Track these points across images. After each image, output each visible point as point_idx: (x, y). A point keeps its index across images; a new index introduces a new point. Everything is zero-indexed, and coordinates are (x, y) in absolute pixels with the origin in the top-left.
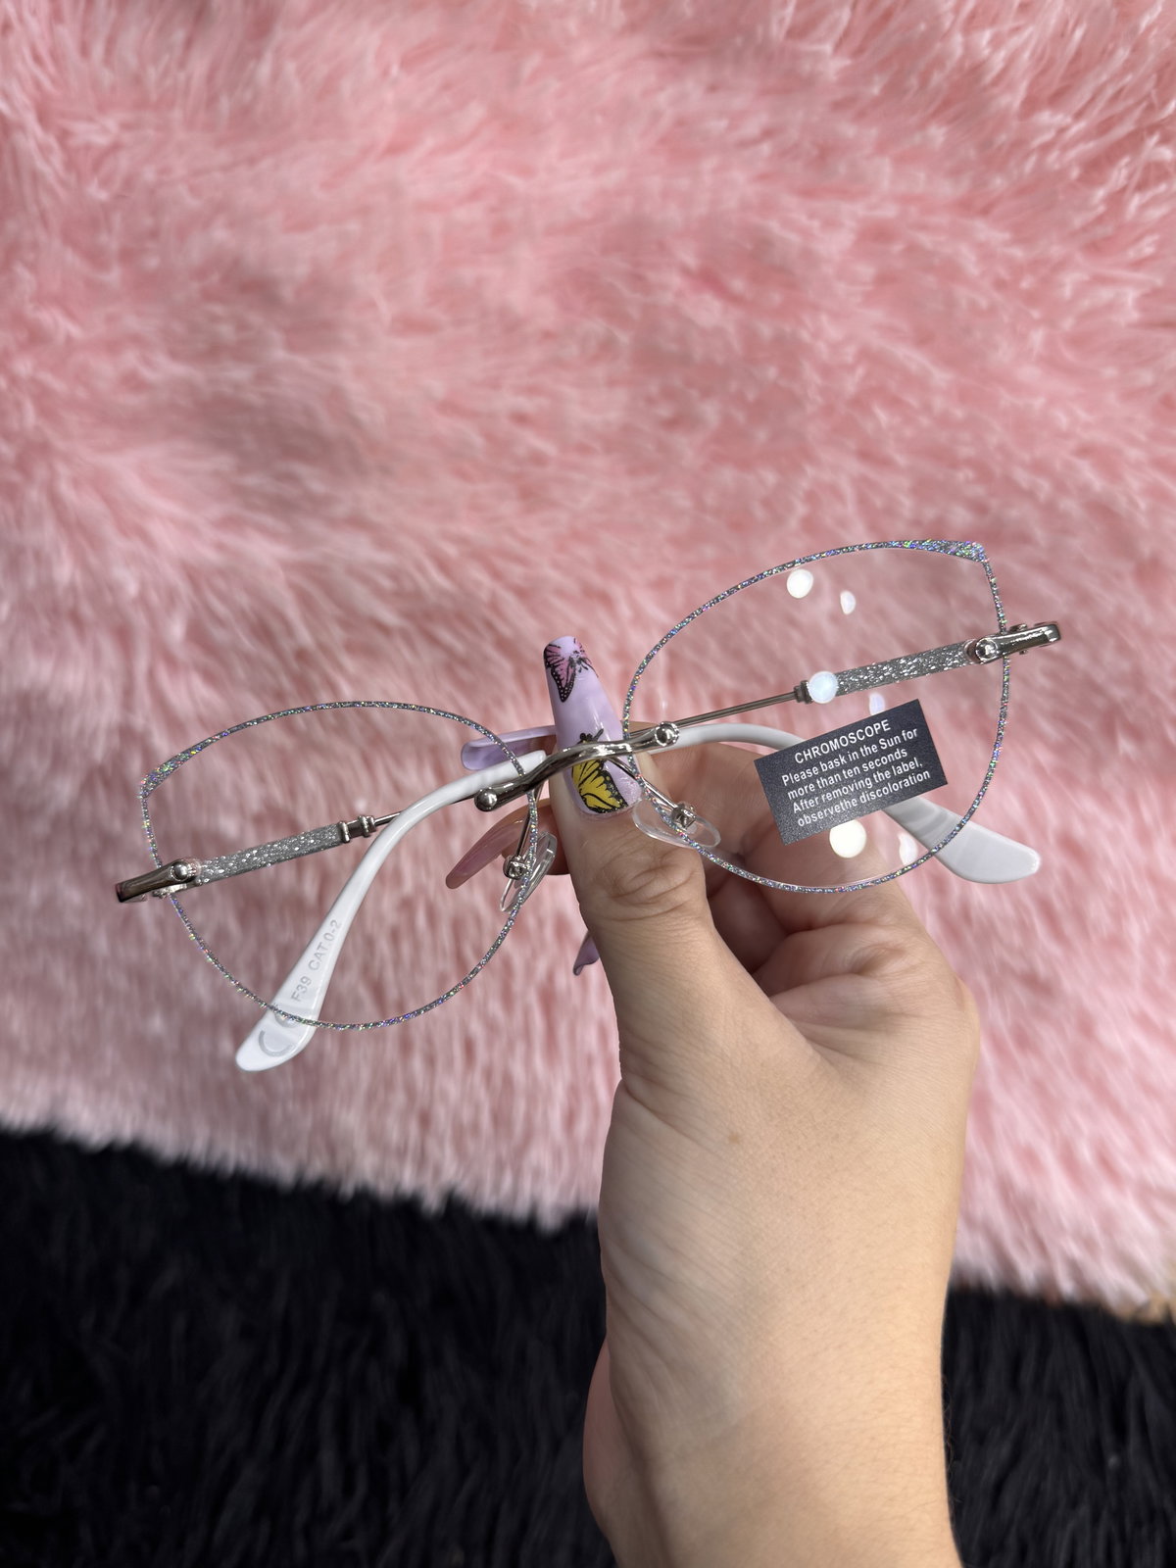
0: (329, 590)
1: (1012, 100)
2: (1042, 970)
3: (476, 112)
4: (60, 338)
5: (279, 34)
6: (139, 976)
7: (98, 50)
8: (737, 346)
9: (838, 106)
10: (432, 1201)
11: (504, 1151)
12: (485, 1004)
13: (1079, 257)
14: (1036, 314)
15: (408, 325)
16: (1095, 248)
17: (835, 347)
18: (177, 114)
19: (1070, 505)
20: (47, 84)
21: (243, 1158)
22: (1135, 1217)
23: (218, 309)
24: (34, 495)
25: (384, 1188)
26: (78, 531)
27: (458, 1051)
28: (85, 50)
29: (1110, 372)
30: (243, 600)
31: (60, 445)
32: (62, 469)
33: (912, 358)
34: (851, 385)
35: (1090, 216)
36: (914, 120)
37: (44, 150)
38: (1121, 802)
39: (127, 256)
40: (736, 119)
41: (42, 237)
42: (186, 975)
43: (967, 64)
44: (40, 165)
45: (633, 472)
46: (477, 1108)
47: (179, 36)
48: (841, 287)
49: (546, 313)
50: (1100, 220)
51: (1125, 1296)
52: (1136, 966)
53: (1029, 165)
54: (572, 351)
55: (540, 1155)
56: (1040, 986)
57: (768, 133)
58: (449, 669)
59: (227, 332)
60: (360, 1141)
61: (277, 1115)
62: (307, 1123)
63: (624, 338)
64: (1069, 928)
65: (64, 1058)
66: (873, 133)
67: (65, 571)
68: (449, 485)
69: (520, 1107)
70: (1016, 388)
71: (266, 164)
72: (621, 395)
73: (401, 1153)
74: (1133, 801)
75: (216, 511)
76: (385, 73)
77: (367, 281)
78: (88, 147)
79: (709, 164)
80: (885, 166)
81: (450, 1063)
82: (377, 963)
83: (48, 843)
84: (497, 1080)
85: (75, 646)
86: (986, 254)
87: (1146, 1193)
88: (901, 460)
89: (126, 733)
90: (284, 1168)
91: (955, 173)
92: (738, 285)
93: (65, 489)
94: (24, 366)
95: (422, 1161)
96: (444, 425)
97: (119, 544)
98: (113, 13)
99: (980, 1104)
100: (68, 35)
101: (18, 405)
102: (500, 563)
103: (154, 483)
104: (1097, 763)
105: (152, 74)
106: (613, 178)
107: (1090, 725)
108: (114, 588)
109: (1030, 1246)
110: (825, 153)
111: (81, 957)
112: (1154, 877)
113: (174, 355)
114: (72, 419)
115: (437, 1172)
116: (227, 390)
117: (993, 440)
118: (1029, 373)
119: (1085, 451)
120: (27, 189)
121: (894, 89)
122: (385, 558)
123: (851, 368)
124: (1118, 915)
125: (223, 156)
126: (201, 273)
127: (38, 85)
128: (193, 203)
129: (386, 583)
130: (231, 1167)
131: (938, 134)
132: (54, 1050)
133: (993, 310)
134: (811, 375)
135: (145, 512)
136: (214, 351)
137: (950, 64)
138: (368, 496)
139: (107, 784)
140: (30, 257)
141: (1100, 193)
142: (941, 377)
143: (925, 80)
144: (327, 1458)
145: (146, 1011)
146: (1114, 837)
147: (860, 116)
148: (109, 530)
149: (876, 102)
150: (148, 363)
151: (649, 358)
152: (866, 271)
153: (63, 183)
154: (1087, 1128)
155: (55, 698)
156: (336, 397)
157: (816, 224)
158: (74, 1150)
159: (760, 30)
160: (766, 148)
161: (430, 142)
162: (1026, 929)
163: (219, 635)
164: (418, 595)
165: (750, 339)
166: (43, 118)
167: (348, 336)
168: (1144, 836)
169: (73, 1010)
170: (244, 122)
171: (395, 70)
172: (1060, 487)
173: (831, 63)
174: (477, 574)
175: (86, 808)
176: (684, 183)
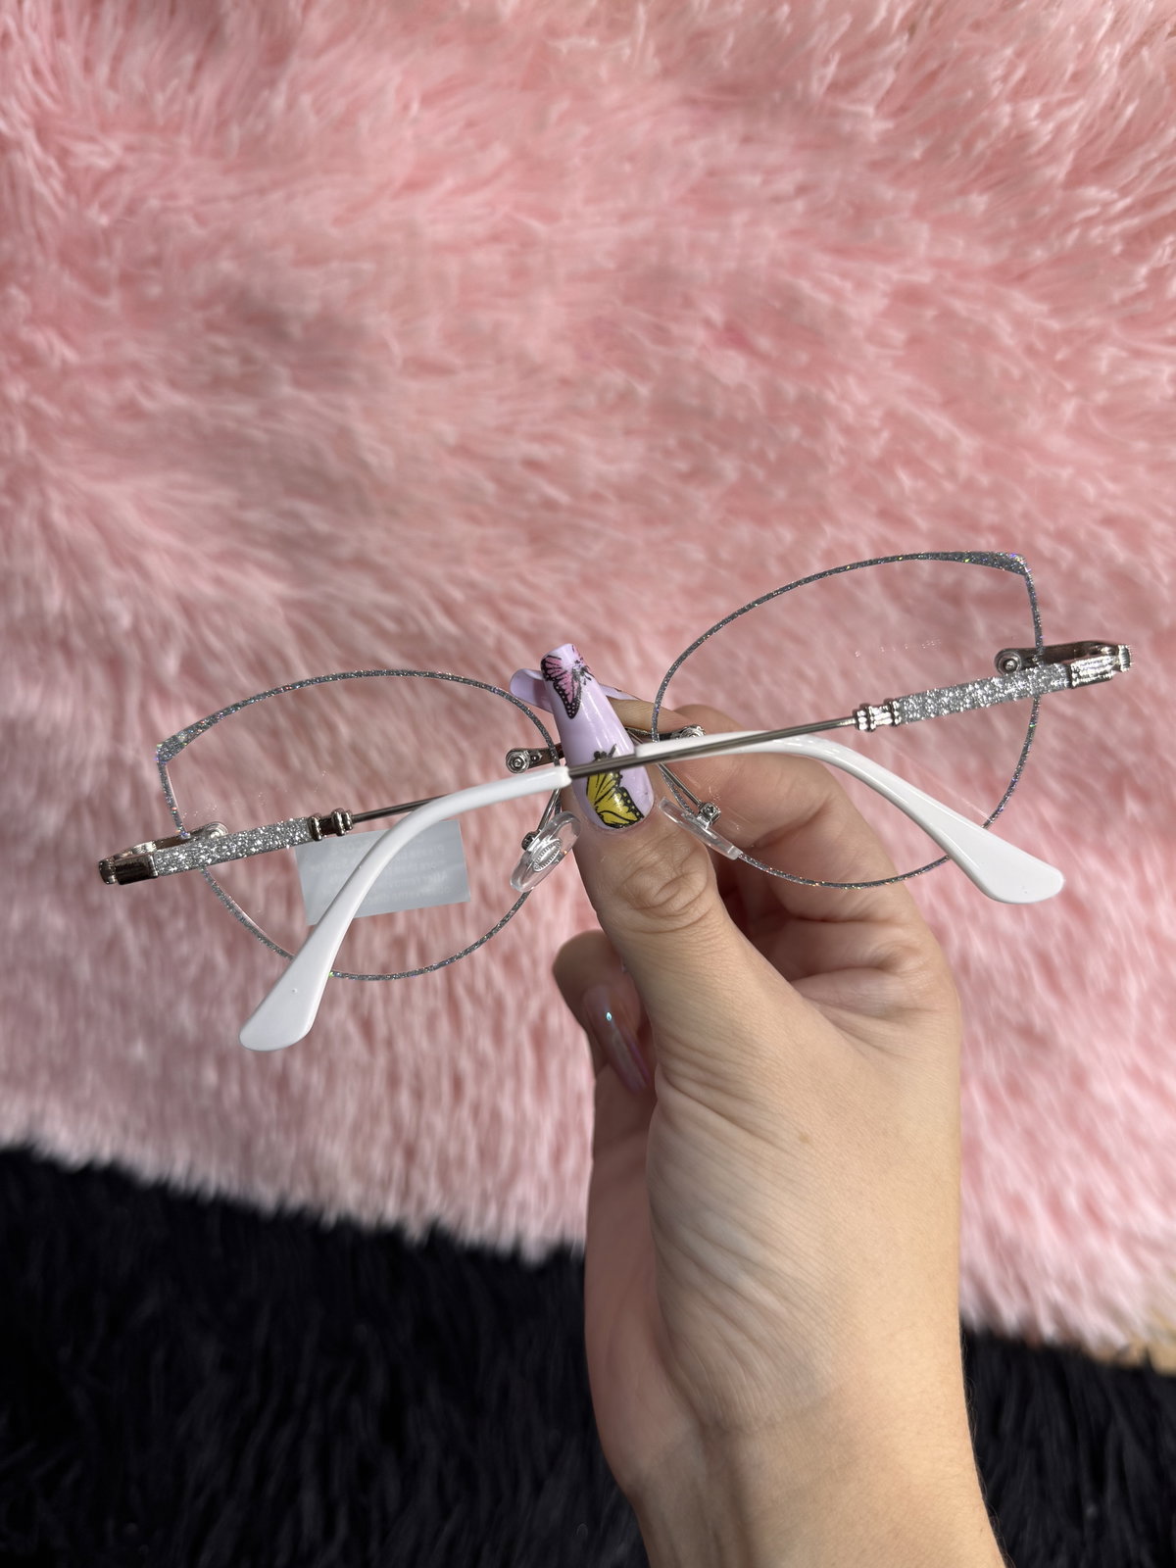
0: (330, 630)
1: (1059, 171)
2: (1038, 1022)
3: (500, 153)
4: (56, 363)
5: (295, 64)
6: (122, 1003)
7: (103, 71)
8: (760, 403)
9: (875, 166)
10: (415, 1231)
11: (490, 1185)
12: (476, 1041)
13: (1116, 331)
14: (1069, 386)
15: (423, 367)
16: (1132, 321)
17: (861, 411)
18: (184, 141)
19: (1092, 575)
20: (47, 102)
21: (224, 1184)
22: (1119, 1265)
23: (221, 341)
24: (25, 522)
25: (367, 1218)
26: (71, 561)
27: (446, 1086)
28: (88, 66)
29: (1141, 446)
30: (241, 636)
31: (52, 469)
32: (54, 495)
33: (940, 423)
34: (875, 448)
35: (1130, 291)
36: (954, 185)
37: (45, 172)
38: (1124, 859)
39: (127, 280)
40: (771, 173)
41: (39, 260)
42: (171, 1005)
43: (1014, 134)
44: (40, 187)
45: (648, 521)
46: (464, 1143)
47: (189, 60)
48: (871, 350)
49: (565, 359)
50: (1140, 296)
51: (1105, 1341)
52: (1133, 1022)
53: (1072, 238)
54: (590, 400)
55: (525, 1189)
56: (1036, 1039)
57: (802, 190)
58: (450, 711)
59: (231, 365)
60: (344, 1172)
61: (260, 1145)
62: (290, 1153)
63: (644, 390)
64: (1067, 982)
65: (43, 1079)
66: (912, 196)
67: (55, 600)
68: (458, 529)
69: (508, 1143)
70: (1043, 455)
71: (277, 196)
72: (638, 447)
73: (385, 1185)
74: (1137, 860)
75: (215, 544)
76: (406, 107)
77: (379, 321)
78: (88, 169)
79: (739, 218)
80: (924, 231)
81: (437, 1100)
82: (366, 999)
83: (32, 869)
84: (485, 1115)
85: (64, 675)
86: (1020, 323)
87: (1130, 1241)
88: (923, 524)
89: (115, 763)
90: (266, 1195)
91: (994, 240)
92: (764, 343)
93: (57, 517)
94: (17, 391)
95: (405, 1194)
96: (455, 469)
97: (112, 575)
98: (120, 31)
99: (970, 1153)
100: (71, 53)
101: (10, 428)
102: (505, 607)
103: (149, 513)
104: (1103, 822)
105: (160, 99)
106: (641, 227)
107: (1099, 787)
108: (107, 619)
109: (1014, 1290)
110: (861, 213)
111: (62, 979)
112: (1153, 934)
113: (173, 384)
114: (67, 445)
115: (421, 1203)
116: (230, 425)
117: (1017, 508)
118: (1058, 442)
119: (1109, 521)
120: (24, 210)
121: (936, 152)
122: (389, 600)
123: (876, 432)
124: (1117, 971)
125: (231, 186)
126: (204, 304)
127: (38, 102)
128: (197, 232)
129: (390, 626)
130: (211, 1190)
131: (979, 202)
132: (33, 1070)
133: (1025, 378)
134: (835, 437)
135: (141, 543)
136: (218, 383)
137: (995, 133)
138: (372, 537)
139: (94, 814)
140: (26, 279)
141: (1143, 271)
142: (968, 444)
143: (968, 146)
144: (309, 1499)
145: (129, 1038)
146: (1117, 896)
147: (898, 178)
148: (102, 560)
149: (917, 164)
150: (146, 391)
151: (668, 410)
152: (897, 336)
153: (62, 204)
154: (1075, 1176)
155: (42, 727)
156: (343, 436)
157: (848, 286)
158: (52, 1168)
159: (799, 86)
160: (800, 205)
161: (449, 182)
162: (1024, 983)
163: (215, 671)
164: (421, 637)
165: (773, 396)
166: (42, 134)
167: (358, 376)
168: (1146, 895)
169: (53, 1032)
170: (255, 151)
171: (415, 107)
172: (1083, 555)
173: (871, 123)
174: (482, 618)
175: (72, 836)
176: (713, 236)
